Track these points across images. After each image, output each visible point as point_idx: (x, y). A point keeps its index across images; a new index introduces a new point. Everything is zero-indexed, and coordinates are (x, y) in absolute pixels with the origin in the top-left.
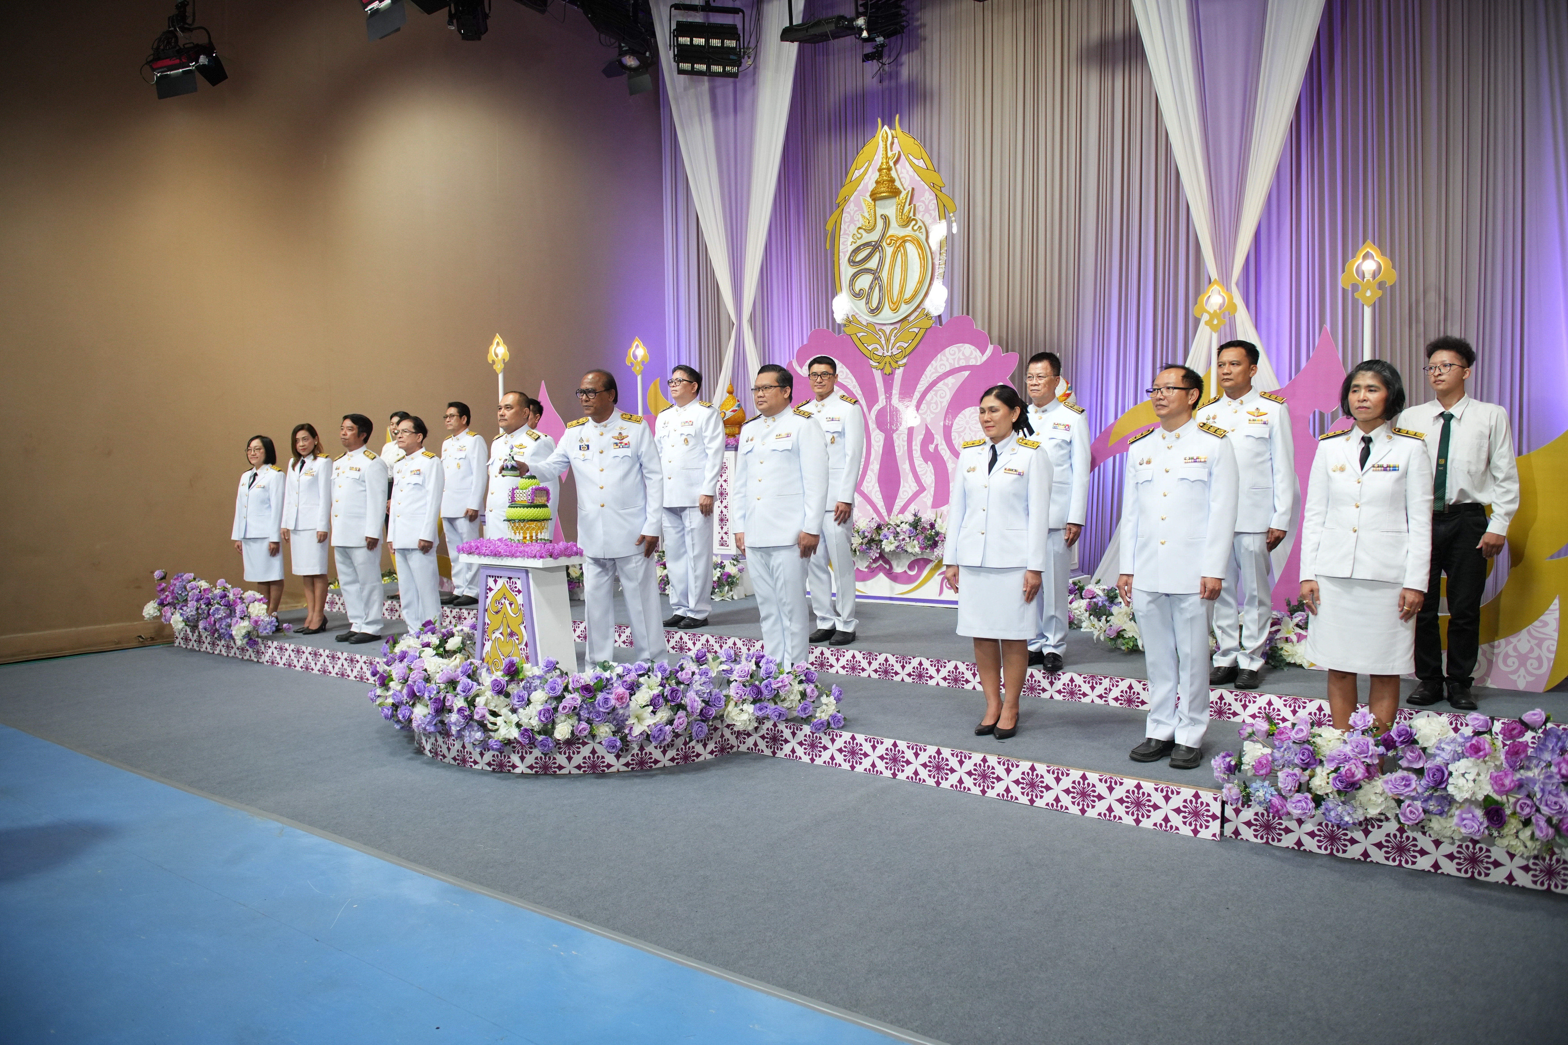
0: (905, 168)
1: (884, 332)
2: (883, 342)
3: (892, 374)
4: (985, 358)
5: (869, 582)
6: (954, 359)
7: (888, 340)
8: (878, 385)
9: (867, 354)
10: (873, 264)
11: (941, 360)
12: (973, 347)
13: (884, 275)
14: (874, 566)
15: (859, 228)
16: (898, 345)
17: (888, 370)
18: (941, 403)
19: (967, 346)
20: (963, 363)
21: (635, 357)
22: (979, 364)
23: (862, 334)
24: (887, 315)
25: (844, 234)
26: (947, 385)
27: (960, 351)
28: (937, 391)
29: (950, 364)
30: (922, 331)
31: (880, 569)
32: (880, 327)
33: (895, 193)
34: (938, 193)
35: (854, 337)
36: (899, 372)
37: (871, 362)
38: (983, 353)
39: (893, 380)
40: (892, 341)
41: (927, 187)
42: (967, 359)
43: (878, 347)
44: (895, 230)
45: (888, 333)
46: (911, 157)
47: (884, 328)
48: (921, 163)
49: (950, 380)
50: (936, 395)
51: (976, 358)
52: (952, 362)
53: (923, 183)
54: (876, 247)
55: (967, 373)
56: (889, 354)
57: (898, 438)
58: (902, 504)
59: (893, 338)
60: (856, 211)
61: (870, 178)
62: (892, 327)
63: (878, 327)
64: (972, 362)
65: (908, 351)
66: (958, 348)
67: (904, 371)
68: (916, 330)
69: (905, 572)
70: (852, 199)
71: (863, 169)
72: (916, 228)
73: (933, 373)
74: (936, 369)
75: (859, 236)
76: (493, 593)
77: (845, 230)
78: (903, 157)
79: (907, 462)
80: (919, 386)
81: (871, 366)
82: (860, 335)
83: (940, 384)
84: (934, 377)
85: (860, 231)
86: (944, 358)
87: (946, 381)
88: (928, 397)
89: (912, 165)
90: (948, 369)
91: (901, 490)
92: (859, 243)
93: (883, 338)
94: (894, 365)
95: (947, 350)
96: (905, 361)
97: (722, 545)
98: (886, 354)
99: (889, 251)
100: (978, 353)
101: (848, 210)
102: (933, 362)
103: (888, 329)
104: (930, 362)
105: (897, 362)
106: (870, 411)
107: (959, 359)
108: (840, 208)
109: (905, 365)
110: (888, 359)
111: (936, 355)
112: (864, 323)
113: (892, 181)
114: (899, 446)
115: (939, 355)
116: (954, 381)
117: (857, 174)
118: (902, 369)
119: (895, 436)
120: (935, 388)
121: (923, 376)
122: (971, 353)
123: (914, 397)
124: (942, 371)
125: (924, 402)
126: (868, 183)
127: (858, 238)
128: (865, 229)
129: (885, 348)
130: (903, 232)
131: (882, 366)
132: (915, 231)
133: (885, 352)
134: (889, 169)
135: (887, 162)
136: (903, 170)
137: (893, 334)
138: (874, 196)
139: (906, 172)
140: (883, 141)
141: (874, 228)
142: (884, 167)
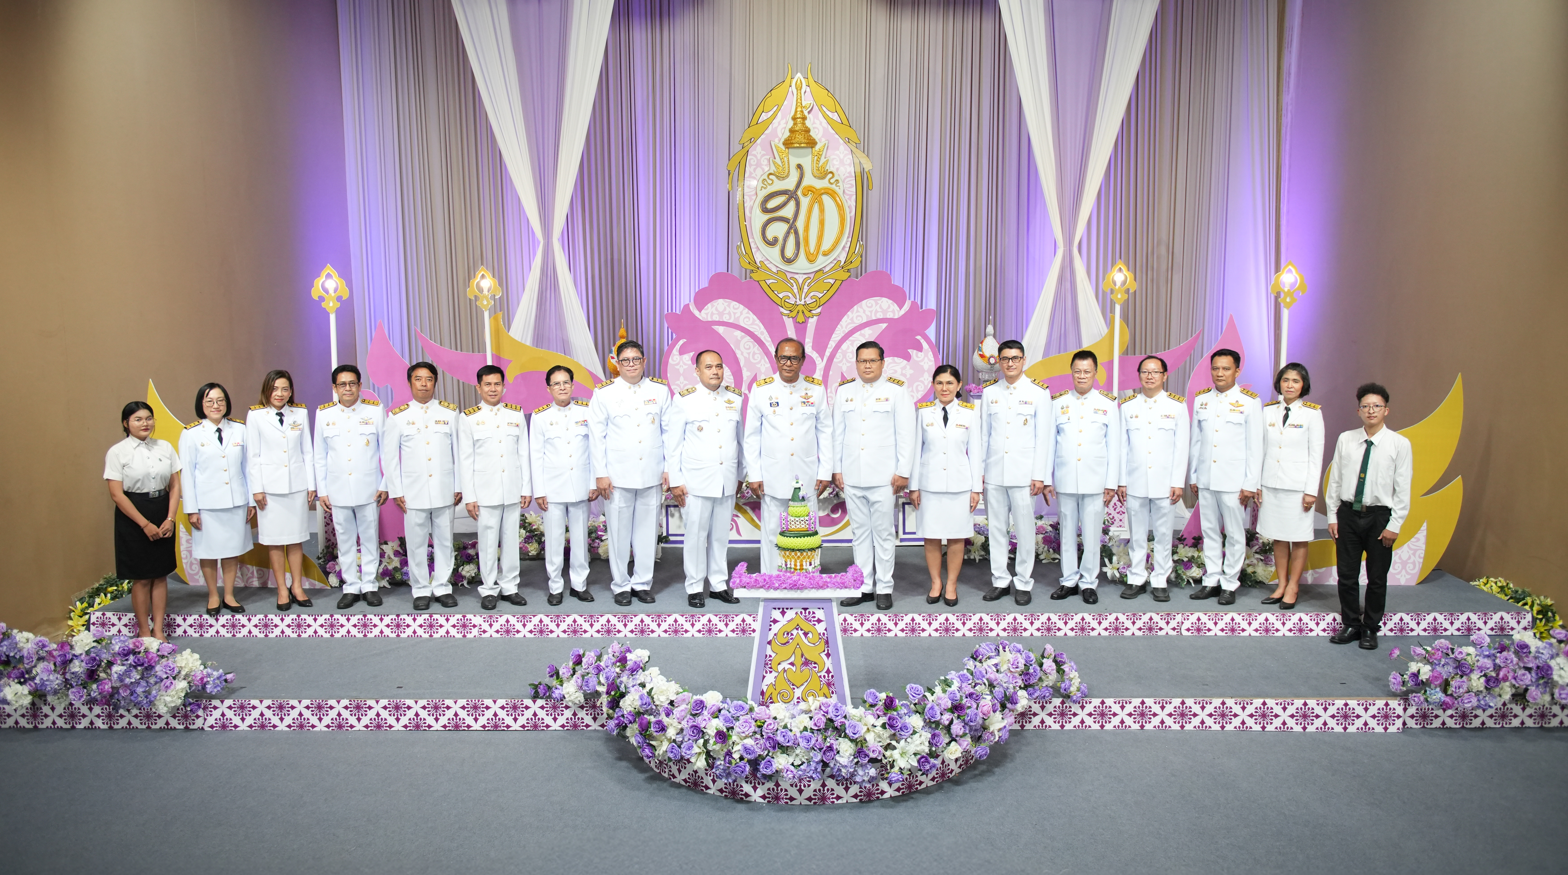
0: (818, 119)
1: (796, 280)
3: (805, 323)
4: (903, 312)
6: (871, 312)
7: (800, 289)
9: (778, 301)
10: (788, 211)
11: (858, 311)
12: (890, 302)
13: (800, 224)
15: (770, 174)
16: (812, 294)
17: (801, 319)
19: (885, 300)
20: (880, 316)
21: (481, 290)
22: (895, 317)
23: (771, 281)
24: (802, 265)
25: (750, 177)
27: (877, 304)
29: (867, 316)
30: (838, 283)
32: (792, 275)
33: (812, 143)
34: (854, 149)
35: (763, 284)
36: (812, 322)
37: (782, 310)
38: (901, 307)
39: (805, 329)
40: (805, 291)
41: (841, 141)
42: (884, 311)
43: (790, 295)
44: (808, 180)
45: (801, 282)
46: (824, 108)
47: (796, 276)
48: (835, 117)
51: (893, 311)
52: (869, 314)
53: (837, 137)
54: (791, 195)
55: (884, 325)
56: (802, 302)
59: (806, 287)
60: (764, 155)
61: (779, 123)
62: (805, 276)
63: (789, 275)
64: (890, 315)
65: (823, 301)
66: (875, 301)
67: (818, 320)
68: (832, 281)
70: (759, 141)
71: (770, 114)
72: (832, 181)
73: (849, 324)
74: (852, 319)
75: (770, 182)
76: (779, 626)
77: (751, 174)
78: (816, 108)
80: (834, 336)
81: (782, 314)
82: (769, 282)
84: (851, 327)
85: (771, 177)
86: (860, 309)
87: (863, 331)
89: (825, 117)
90: (865, 321)
92: (770, 190)
93: (795, 287)
94: (807, 314)
95: (864, 302)
96: (819, 310)
98: (799, 302)
99: (805, 202)
100: (896, 307)
101: (754, 153)
102: (849, 313)
103: (800, 279)
104: (845, 313)
105: (810, 311)
107: (877, 312)
109: (819, 315)
110: (801, 308)
111: (852, 307)
112: (774, 270)
113: (808, 131)
115: (855, 307)
116: (870, 332)
117: (764, 116)
118: (815, 318)
120: (850, 338)
121: (839, 326)
122: (889, 307)
123: (829, 346)
124: (858, 322)
125: (839, 351)
126: (776, 128)
127: (770, 184)
128: (777, 177)
129: (798, 297)
130: (819, 184)
131: (794, 314)
132: (831, 184)
133: (798, 300)
134: (804, 118)
135: (802, 111)
136: (816, 121)
137: (807, 284)
138: (788, 144)
139: (821, 124)
140: (797, 89)
141: (787, 176)
142: (799, 116)
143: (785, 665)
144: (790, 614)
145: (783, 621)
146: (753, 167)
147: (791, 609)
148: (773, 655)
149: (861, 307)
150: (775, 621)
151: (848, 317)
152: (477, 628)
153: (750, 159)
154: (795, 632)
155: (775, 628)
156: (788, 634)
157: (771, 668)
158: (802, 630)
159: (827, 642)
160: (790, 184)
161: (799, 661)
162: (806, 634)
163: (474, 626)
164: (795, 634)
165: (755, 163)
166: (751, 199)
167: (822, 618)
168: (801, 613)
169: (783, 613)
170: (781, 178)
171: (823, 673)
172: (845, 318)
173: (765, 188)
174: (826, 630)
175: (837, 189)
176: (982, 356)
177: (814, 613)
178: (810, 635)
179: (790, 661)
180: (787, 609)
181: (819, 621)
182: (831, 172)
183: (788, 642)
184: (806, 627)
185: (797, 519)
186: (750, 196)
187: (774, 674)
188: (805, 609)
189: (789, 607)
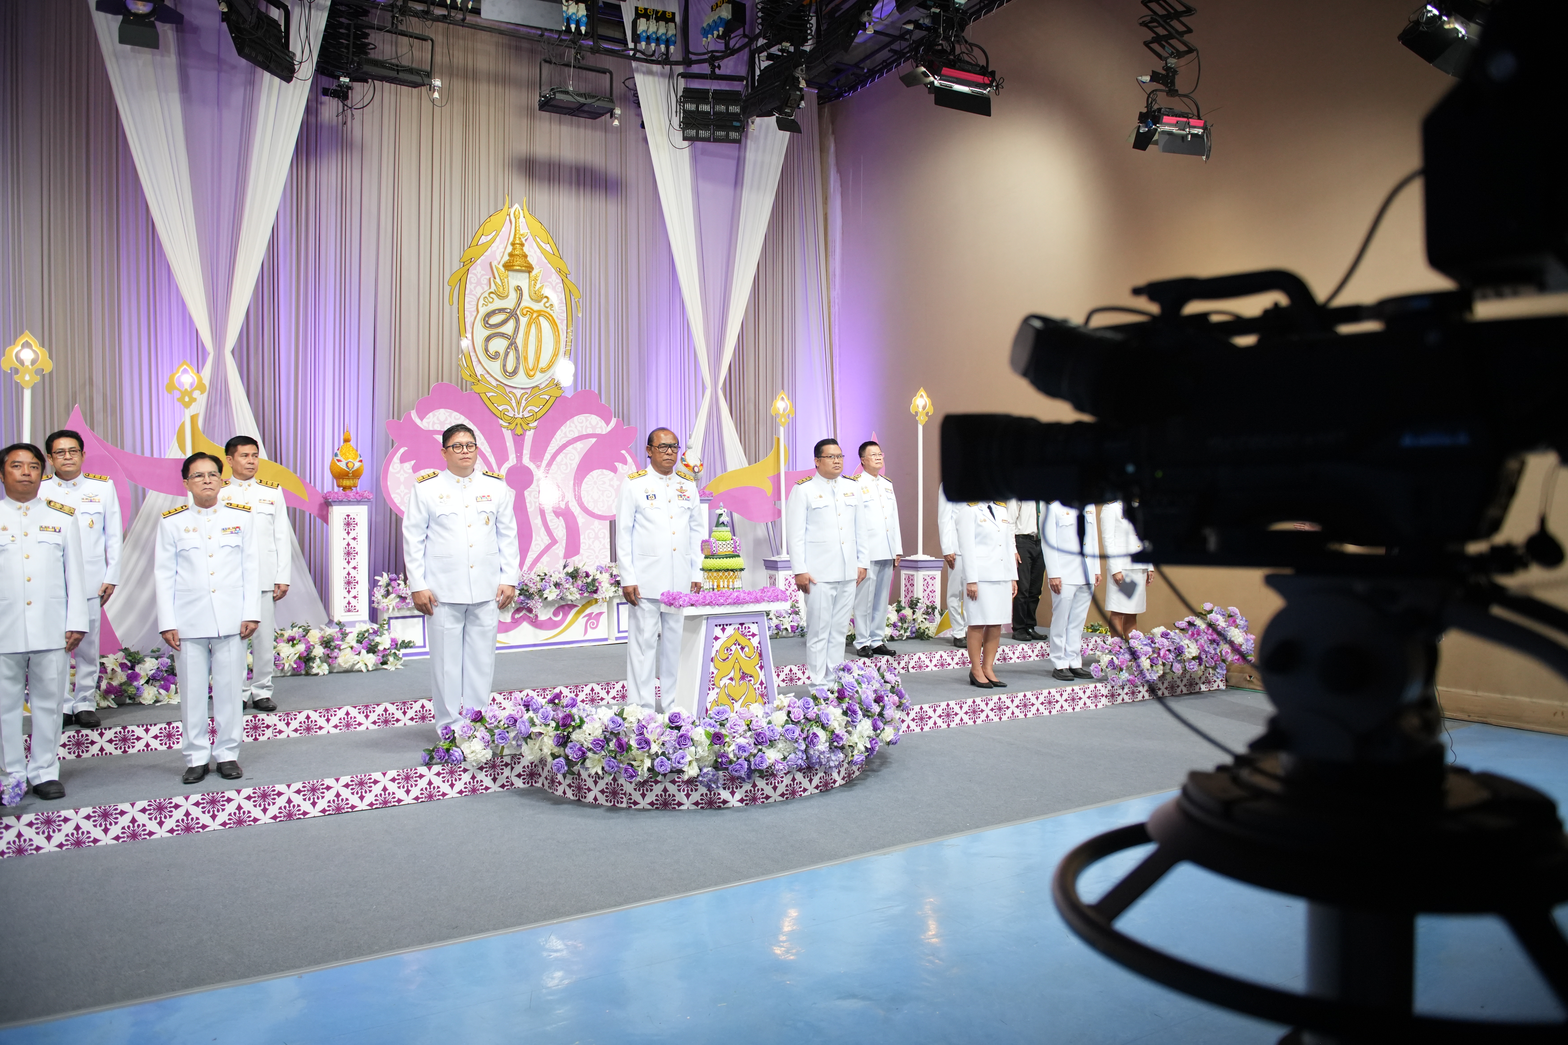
0: (532, 248)
1: (515, 395)
2: (514, 405)
3: (522, 436)
4: (609, 428)
5: (511, 633)
6: (582, 427)
7: (519, 403)
8: (508, 444)
9: (498, 414)
10: (508, 328)
11: (570, 426)
12: (599, 419)
13: (519, 341)
14: (517, 616)
16: (529, 408)
17: (519, 431)
18: (571, 464)
19: (594, 416)
20: (590, 431)
22: (604, 433)
23: (491, 394)
24: (520, 379)
26: (576, 449)
27: (587, 420)
28: (567, 454)
29: (579, 431)
30: (553, 399)
31: (523, 618)
32: (511, 389)
33: (529, 269)
34: (565, 279)
35: (483, 396)
36: (530, 435)
37: (501, 422)
38: (608, 423)
39: (523, 441)
40: (523, 405)
41: (554, 271)
42: (594, 428)
43: (509, 408)
44: (526, 302)
45: (519, 396)
46: (538, 239)
47: (514, 391)
48: (548, 248)
49: (579, 445)
50: (566, 457)
51: (601, 428)
52: (580, 429)
53: (549, 266)
54: (513, 314)
55: (594, 440)
56: (520, 416)
57: (530, 495)
58: (535, 556)
59: (524, 402)
60: (483, 275)
61: (498, 247)
62: (523, 391)
63: (508, 389)
64: (598, 431)
65: (539, 415)
66: (585, 417)
67: (535, 434)
68: (547, 397)
69: (550, 618)
70: (479, 262)
71: (490, 237)
72: (547, 305)
73: (562, 438)
74: (565, 433)
75: (491, 300)
77: (471, 290)
78: (531, 236)
79: (539, 517)
80: (549, 448)
81: (501, 426)
82: (489, 395)
83: (570, 448)
84: (564, 441)
85: (492, 295)
86: (572, 424)
87: (575, 445)
88: (559, 458)
89: (539, 246)
90: (576, 435)
91: (533, 543)
92: (491, 307)
93: (513, 400)
94: (525, 427)
95: (576, 418)
96: (535, 424)
97: (349, 611)
98: (517, 415)
99: (523, 321)
100: (603, 423)
101: (474, 271)
102: (562, 428)
103: (519, 393)
104: (559, 428)
105: (528, 424)
106: (499, 469)
107: (587, 427)
108: (466, 268)
109: (536, 428)
110: (519, 421)
111: (565, 422)
112: (494, 383)
113: (526, 256)
114: (530, 502)
115: (568, 422)
116: (582, 446)
117: (484, 239)
118: (532, 431)
119: (526, 493)
120: (564, 451)
121: (553, 439)
122: (597, 423)
123: (545, 458)
124: (571, 436)
125: (554, 463)
126: (495, 251)
127: (490, 303)
128: (498, 296)
129: (516, 410)
130: (536, 307)
131: (512, 426)
132: (547, 307)
133: (516, 413)
134: (522, 245)
135: (520, 238)
136: (531, 249)
137: (524, 398)
138: (508, 267)
139: (535, 252)
140: (515, 217)
141: (507, 296)
142: (517, 242)
143: (726, 681)
144: (730, 630)
145: (723, 637)
146: (473, 285)
147: (730, 625)
148: (715, 672)
149: (573, 423)
150: (716, 638)
151: (562, 431)
152: (271, 729)
153: (471, 277)
154: (733, 648)
155: (717, 645)
156: (727, 650)
157: (714, 685)
158: (739, 645)
159: (760, 655)
160: (509, 303)
161: (738, 676)
162: (742, 648)
163: (268, 727)
164: (733, 650)
165: (476, 281)
166: (472, 315)
167: (756, 632)
168: (739, 628)
169: (723, 630)
170: (501, 297)
171: (758, 686)
172: (559, 433)
173: (486, 306)
174: (759, 643)
175: (551, 312)
176: (687, 466)
177: (749, 628)
178: (746, 649)
179: (729, 677)
180: (727, 625)
181: (754, 635)
182: (546, 297)
183: (728, 658)
184: (743, 641)
185: (724, 543)
186: (471, 312)
187: (716, 690)
188: (742, 624)
189: (728, 623)
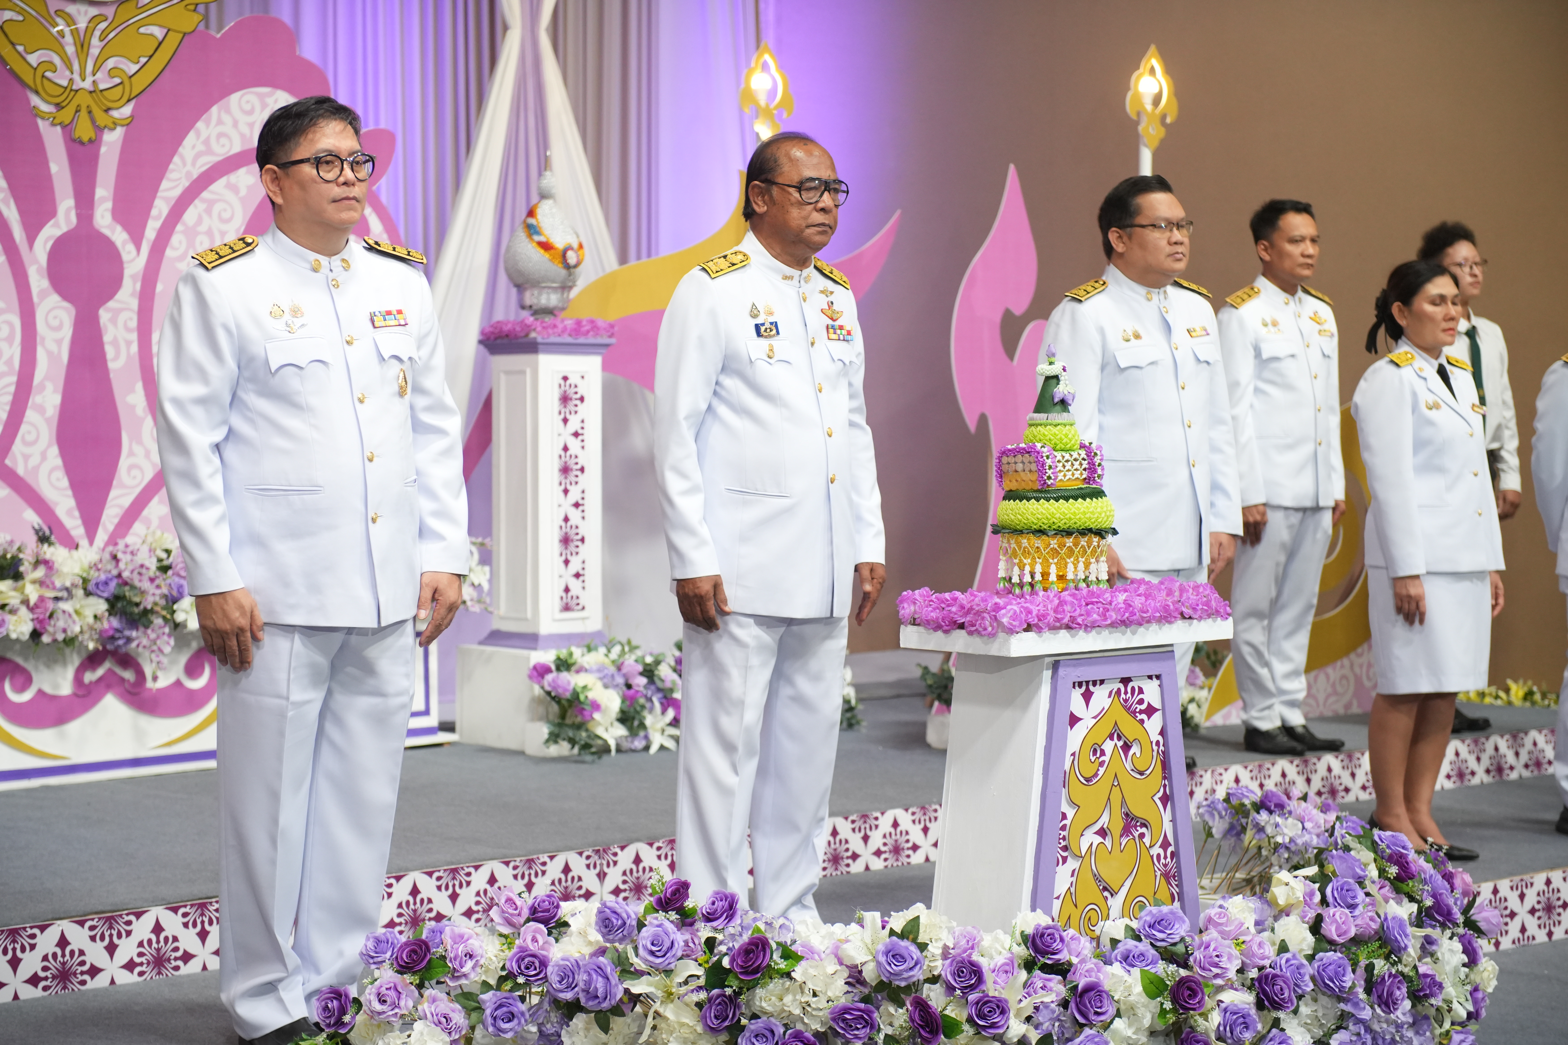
1: (72, 20)
2: (70, 50)
3: (95, 143)
5: (73, 727)
7: (82, 46)
8: (54, 168)
9: (28, 75)
11: (220, 122)
14: (89, 677)
16: (111, 63)
17: (84, 129)
23: (7, 14)
26: (234, 189)
27: (264, 105)
28: (211, 203)
30: (174, 40)
31: (107, 684)
32: (62, 5)
36: (113, 139)
37: (35, 100)
39: (94, 159)
40: (95, 51)
43: (57, 60)
45: (82, 25)
47: (71, 8)
49: (244, 178)
50: (208, 211)
56: (87, 84)
57: (114, 321)
58: (127, 501)
59: (96, 43)
62: (94, 11)
63: (55, 4)
65: (139, 84)
66: (261, 97)
67: (126, 139)
68: (158, 32)
69: (178, 683)
73: (198, 155)
74: (207, 142)
76: (1080, 730)
79: (139, 386)
80: (164, 184)
81: (35, 113)
83: (219, 186)
84: (205, 163)
86: (223, 117)
87: (232, 177)
88: (190, 215)
91: (124, 463)
93: (69, 37)
94: (101, 119)
95: (235, 97)
96: (128, 110)
98: (79, 84)
102: (200, 125)
103: (82, 16)
104: (192, 125)
105: (107, 110)
106: (31, 240)
109: (130, 123)
110: (84, 100)
111: (207, 108)
114: (115, 343)
115: (214, 109)
118: (119, 132)
119: (104, 315)
120: (205, 195)
121: (176, 159)
123: (154, 212)
124: (222, 150)
125: (179, 227)
129: (76, 67)
131: (66, 115)
133: (76, 77)
137: (97, 33)
143: (1092, 837)
144: (1101, 697)
145: (1087, 715)
147: (1102, 682)
148: (1070, 813)
149: (228, 111)
150: (1074, 720)
151: (198, 135)
154: (1108, 745)
155: (1075, 738)
156: (1095, 751)
157: (1065, 848)
158: (1120, 737)
159: (1165, 766)
161: (1118, 825)
162: (1127, 747)
164: (1108, 751)
167: (1156, 703)
168: (1119, 691)
169: (1087, 696)
171: (1157, 850)
172: (190, 139)
174: (1162, 732)
176: (546, 246)
177: (1140, 690)
178: (1135, 749)
179: (1097, 827)
180: (1094, 683)
181: (1150, 711)
183: (1096, 774)
184: (1129, 728)
185: (1067, 457)
187: (1072, 864)
188: (1126, 681)
189: (1098, 678)
